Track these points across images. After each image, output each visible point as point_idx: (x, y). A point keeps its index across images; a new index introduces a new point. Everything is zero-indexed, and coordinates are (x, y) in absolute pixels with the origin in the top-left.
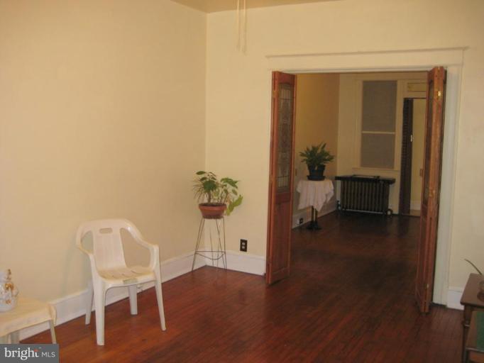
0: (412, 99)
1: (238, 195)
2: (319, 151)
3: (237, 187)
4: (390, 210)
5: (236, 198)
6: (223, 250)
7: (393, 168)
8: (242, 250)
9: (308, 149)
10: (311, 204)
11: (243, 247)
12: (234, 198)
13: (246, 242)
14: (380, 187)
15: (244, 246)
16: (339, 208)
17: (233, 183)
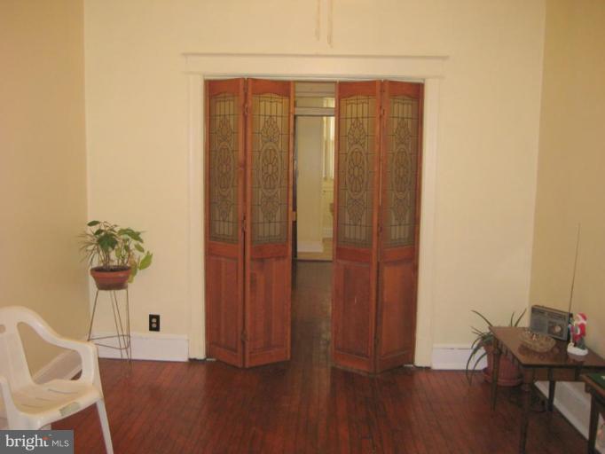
1: (146, 252)
3: (141, 241)
5: (143, 256)
6: (125, 333)
8: (151, 329)
11: (154, 326)
12: (139, 256)
13: (157, 317)
15: (154, 323)
17: (136, 236)
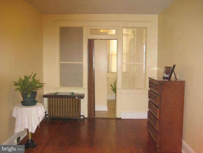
0: (93, 40)
2: (31, 80)
4: (82, 116)
7: (82, 87)
9: (20, 79)
10: (27, 127)
14: (75, 100)
16: (47, 116)
